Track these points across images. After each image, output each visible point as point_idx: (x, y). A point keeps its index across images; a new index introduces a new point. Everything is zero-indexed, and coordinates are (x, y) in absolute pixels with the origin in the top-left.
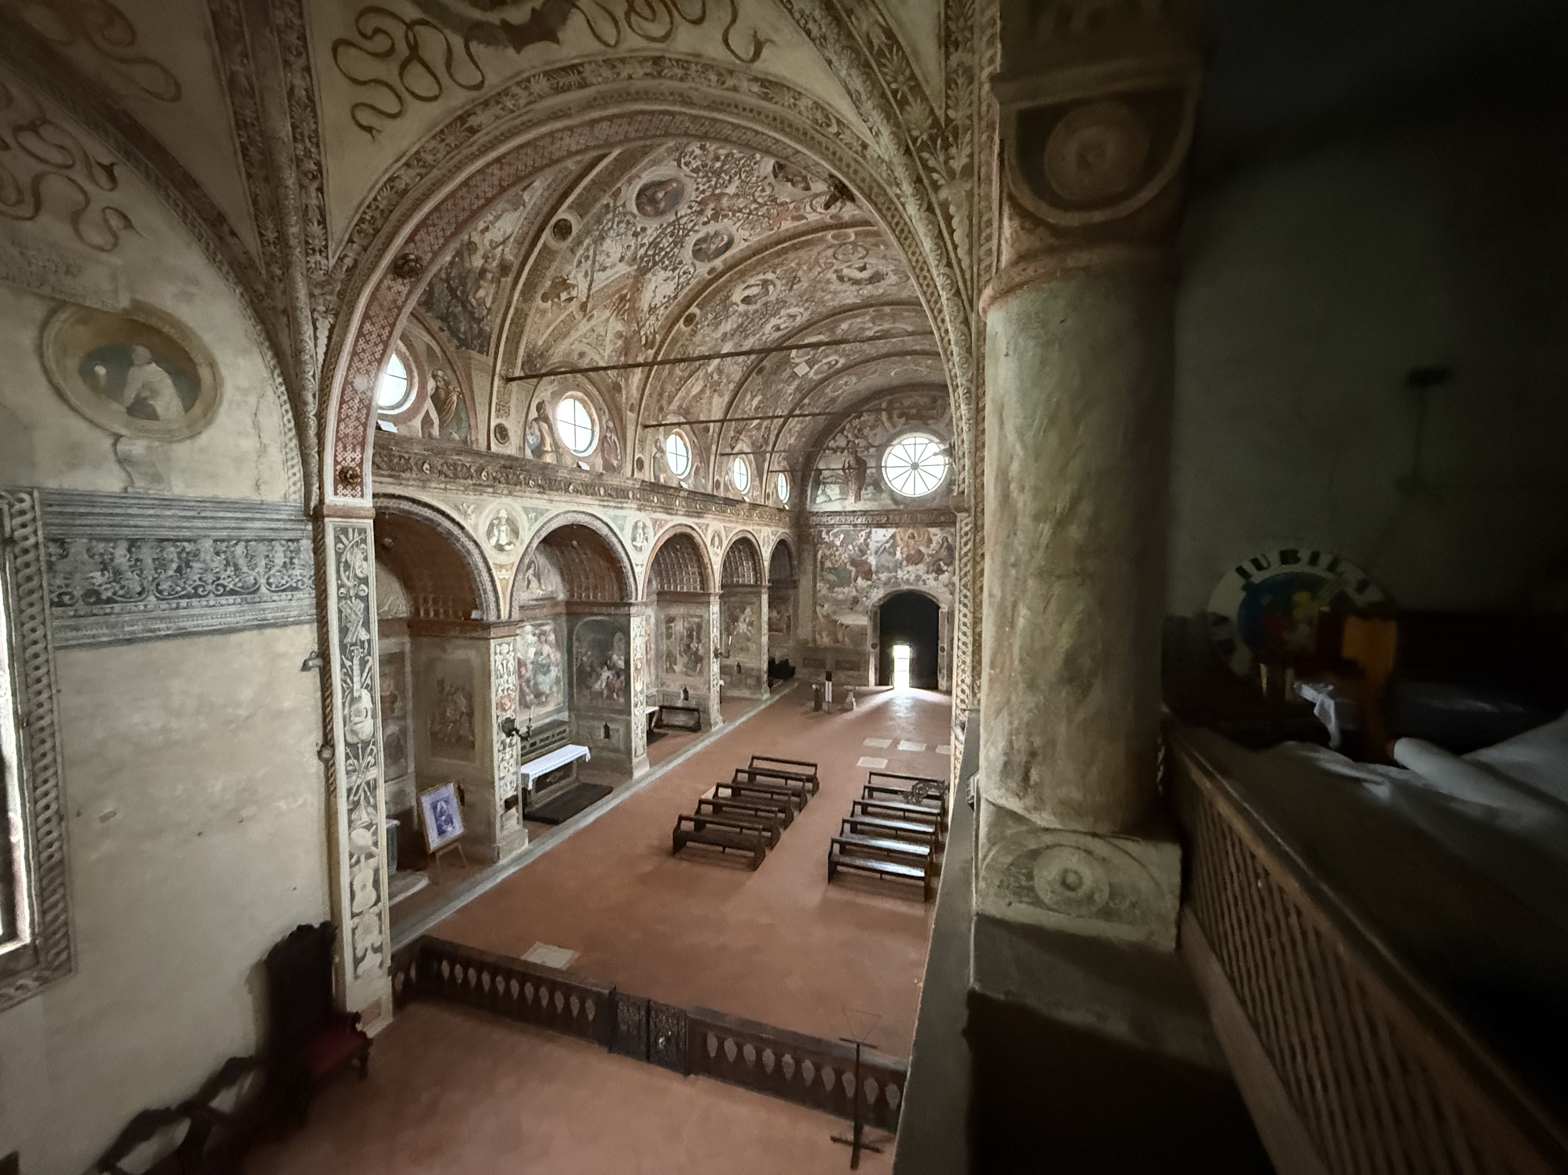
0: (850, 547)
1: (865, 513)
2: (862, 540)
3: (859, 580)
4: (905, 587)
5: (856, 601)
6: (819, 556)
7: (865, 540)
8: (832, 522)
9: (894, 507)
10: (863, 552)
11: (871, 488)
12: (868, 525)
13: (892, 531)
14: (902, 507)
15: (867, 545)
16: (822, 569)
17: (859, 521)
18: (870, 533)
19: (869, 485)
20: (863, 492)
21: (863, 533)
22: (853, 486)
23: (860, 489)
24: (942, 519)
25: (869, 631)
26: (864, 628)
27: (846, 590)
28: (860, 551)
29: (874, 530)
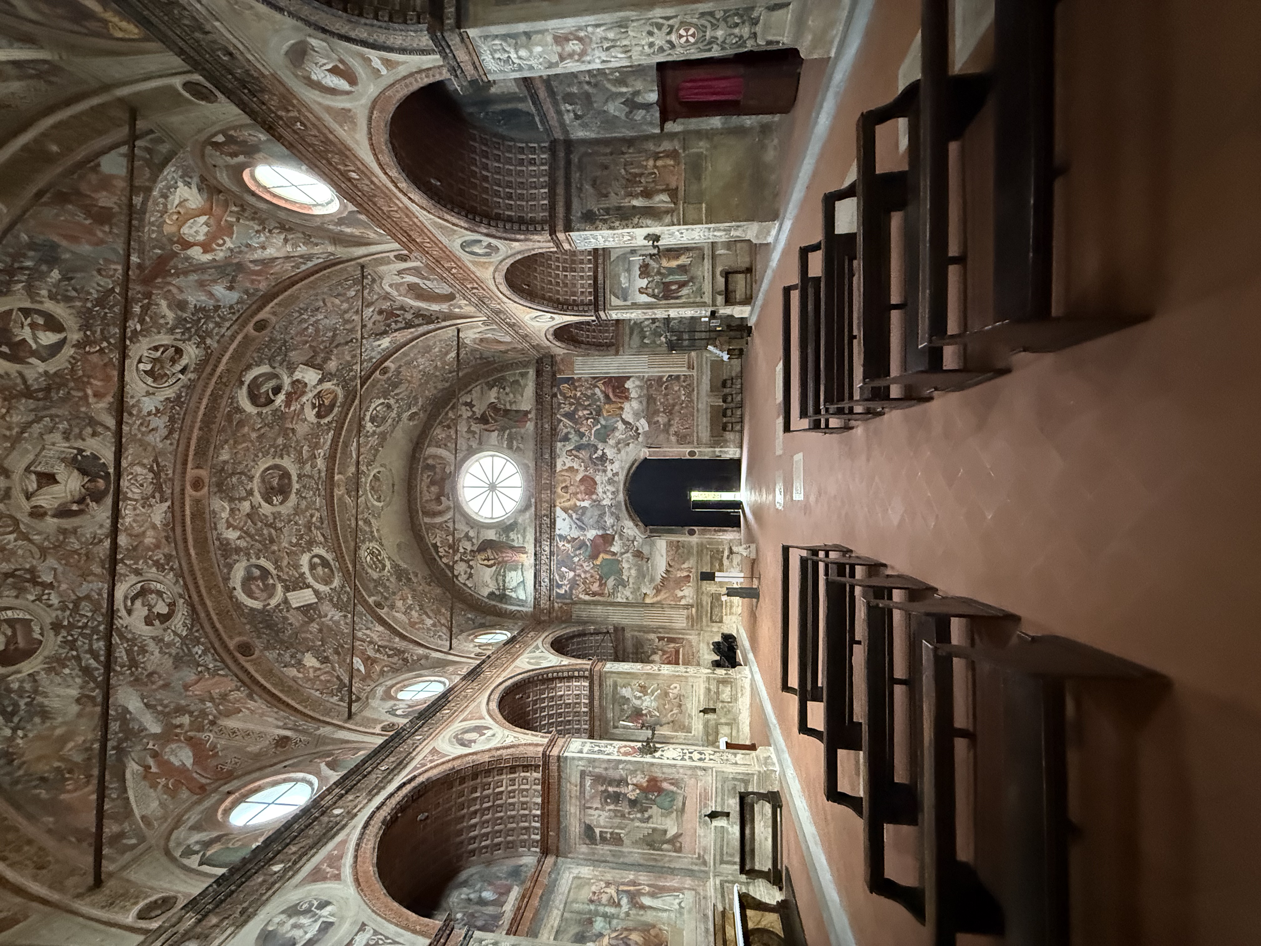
0: (576, 559)
1: (537, 542)
2: (569, 546)
3: (614, 549)
4: (621, 497)
5: (638, 554)
6: (587, 598)
7: (569, 542)
8: (547, 580)
9: (533, 509)
10: (582, 545)
11: (512, 535)
12: (551, 539)
13: (559, 512)
14: (533, 500)
15: (574, 539)
16: (601, 595)
17: (547, 549)
18: (560, 536)
19: (508, 537)
20: (515, 544)
21: (561, 544)
22: (508, 555)
23: (512, 548)
24: (547, 456)
25: (674, 538)
26: (670, 544)
27: (625, 565)
28: (580, 548)
29: (557, 532)
